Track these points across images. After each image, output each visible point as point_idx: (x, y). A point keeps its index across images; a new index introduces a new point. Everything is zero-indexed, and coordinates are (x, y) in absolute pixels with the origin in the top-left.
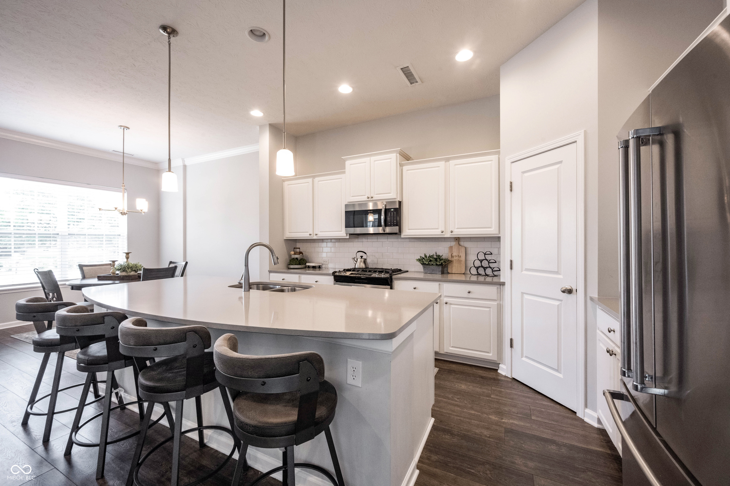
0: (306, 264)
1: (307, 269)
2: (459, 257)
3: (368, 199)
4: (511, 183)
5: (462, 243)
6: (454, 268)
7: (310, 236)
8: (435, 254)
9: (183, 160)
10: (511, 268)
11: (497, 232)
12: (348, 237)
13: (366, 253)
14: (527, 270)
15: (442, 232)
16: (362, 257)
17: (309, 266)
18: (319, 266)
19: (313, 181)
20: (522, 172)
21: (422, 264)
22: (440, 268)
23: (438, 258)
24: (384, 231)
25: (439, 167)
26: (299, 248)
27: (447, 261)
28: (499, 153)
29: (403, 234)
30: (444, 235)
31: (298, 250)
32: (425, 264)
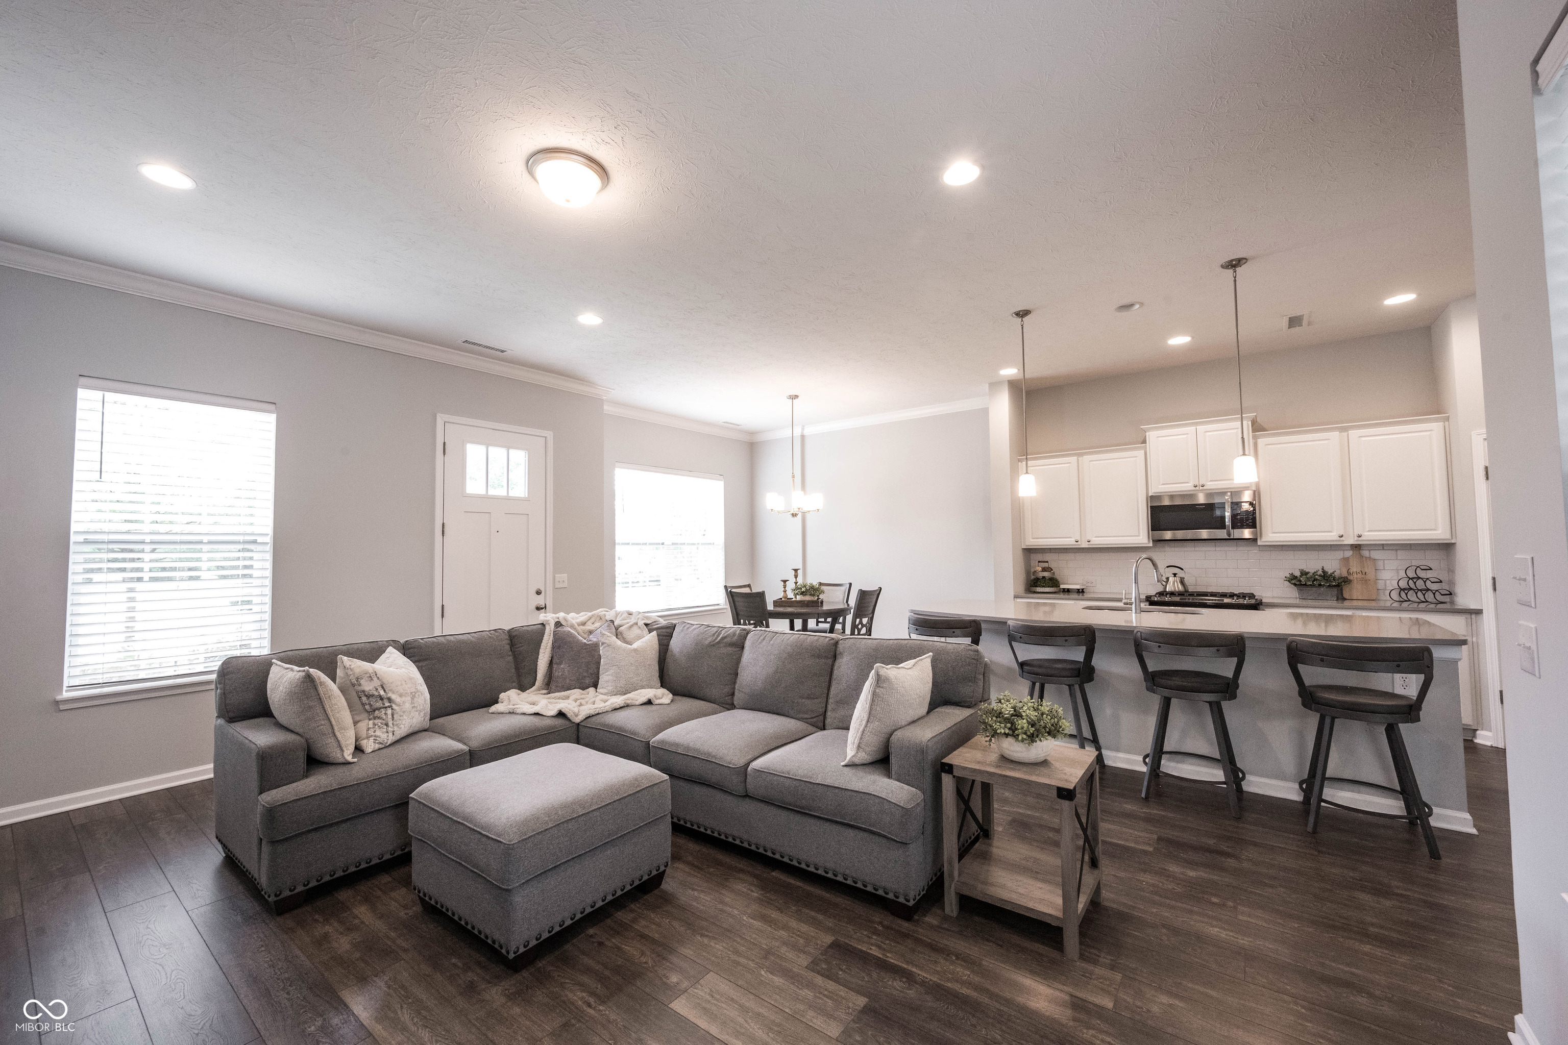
0: (1059, 586)
1: (1062, 593)
2: (1364, 573)
3: (1195, 488)
4: (1488, 467)
5: (1366, 553)
6: (1355, 591)
7: (1077, 543)
8: (1321, 570)
10: (1495, 589)
11: (1448, 536)
12: (1151, 545)
13: (1182, 569)
15: (1341, 537)
16: (1175, 575)
17: (1064, 589)
18: (1083, 589)
19: (1078, 460)
21: (1295, 585)
22: (1335, 591)
23: (1325, 576)
24: (1229, 534)
25: (1329, 439)
26: (1047, 562)
27: (1346, 581)
28: (1448, 419)
29: (1263, 539)
30: (1343, 541)
31: (1046, 565)
32: (1301, 585)
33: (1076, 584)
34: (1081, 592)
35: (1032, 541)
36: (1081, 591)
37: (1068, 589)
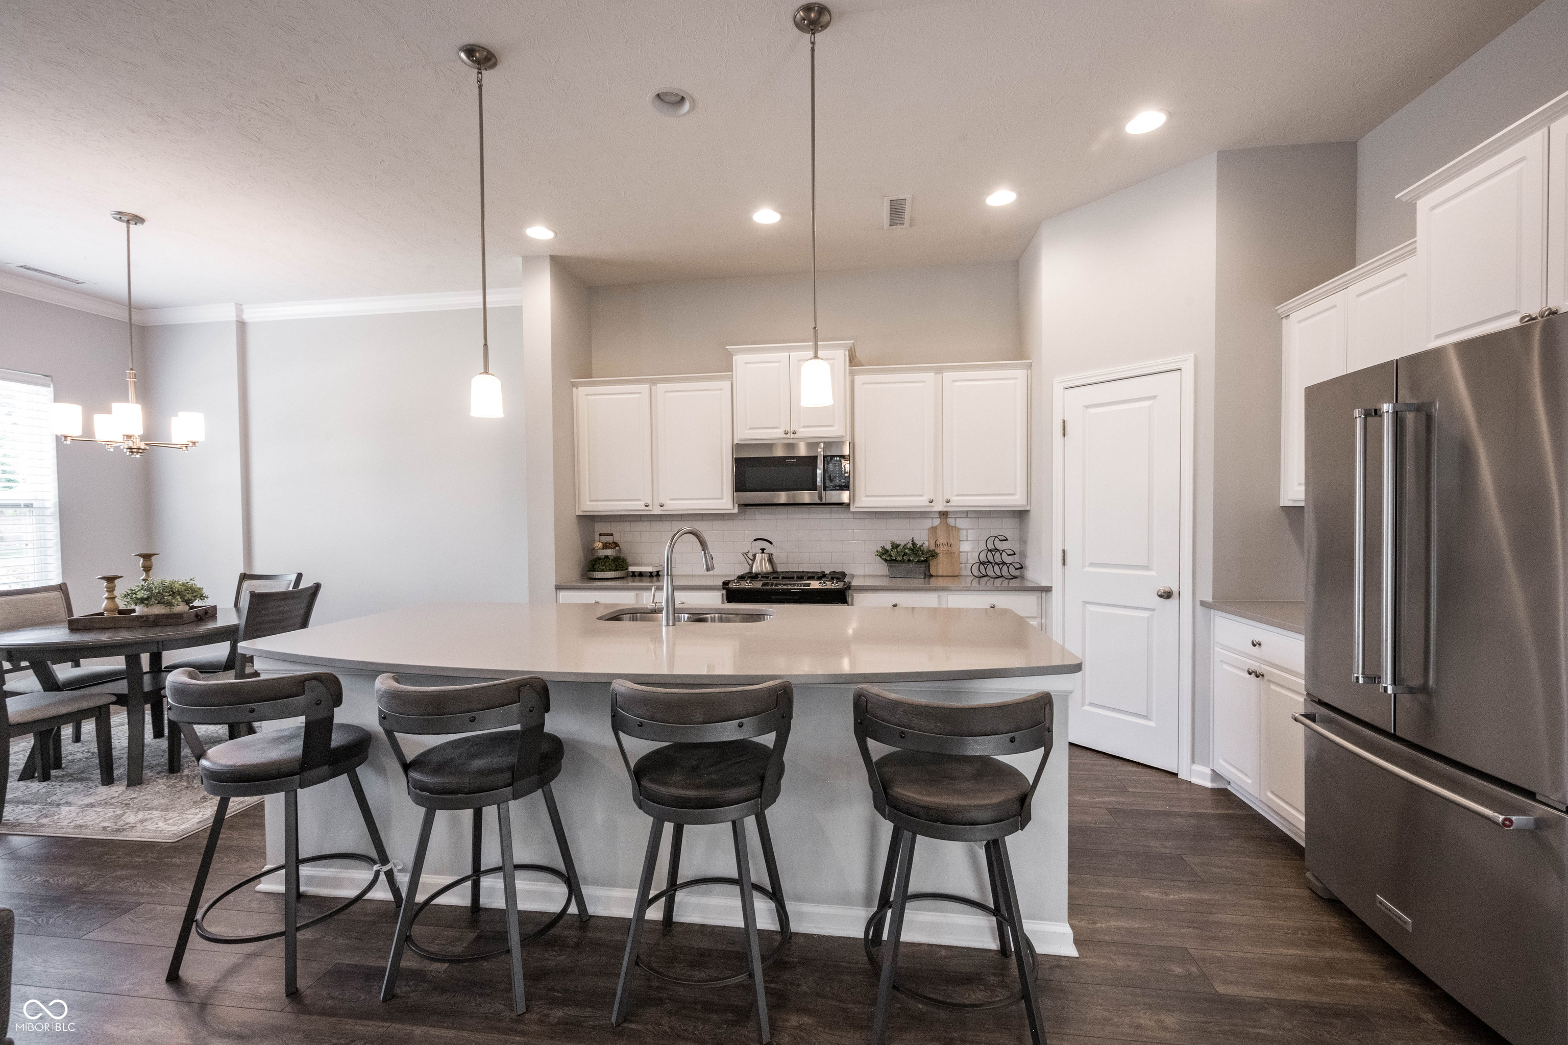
0: (627, 569)
1: (630, 579)
2: (949, 545)
3: (785, 436)
4: (1064, 422)
5: (951, 521)
6: (940, 566)
7: (647, 508)
8: (911, 542)
9: (239, 309)
10: (1064, 564)
11: (1024, 503)
12: (736, 511)
13: (771, 543)
14: (1093, 565)
15: (931, 502)
16: (763, 550)
17: (633, 572)
18: (658, 572)
19: (651, 389)
20: (1084, 406)
21: (886, 560)
22: (923, 567)
23: (915, 549)
24: (820, 498)
25: (924, 382)
26: (612, 535)
27: (933, 554)
28: (1030, 366)
29: (857, 504)
30: (932, 507)
31: (609, 539)
32: (892, 560)
33: (651, 565)
34: (655, 576)
35: (589, 506)
36: (654, 574)
37: (641, 572)
